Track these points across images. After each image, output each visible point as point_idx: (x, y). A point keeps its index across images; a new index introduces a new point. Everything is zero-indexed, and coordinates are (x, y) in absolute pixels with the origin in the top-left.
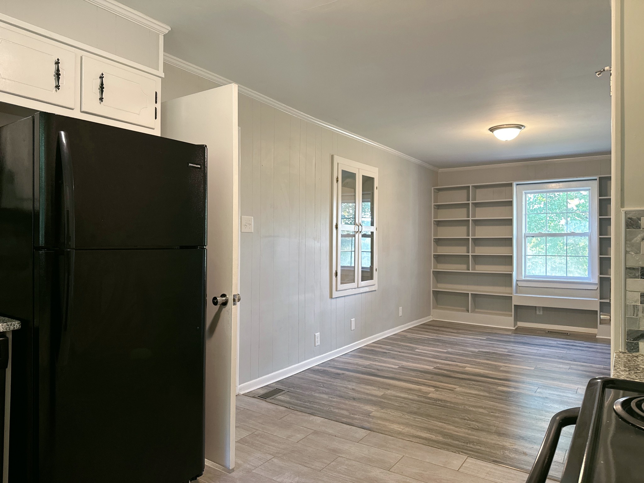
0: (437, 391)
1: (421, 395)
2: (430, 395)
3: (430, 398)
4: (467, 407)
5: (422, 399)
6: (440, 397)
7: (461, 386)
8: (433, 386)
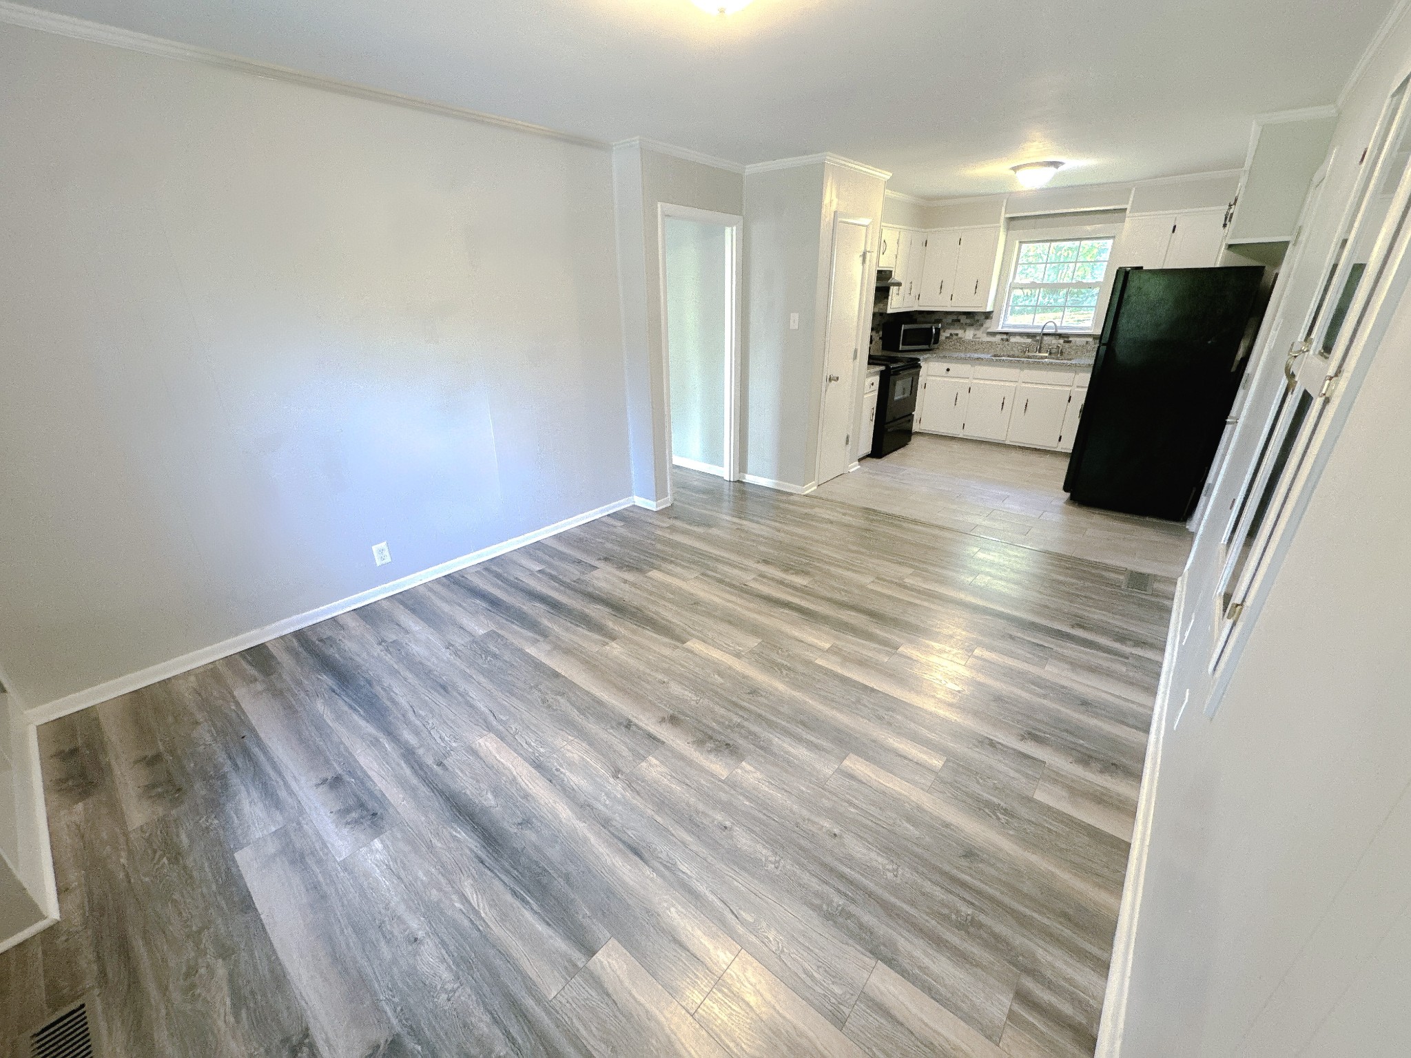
0: (901, 578)
1: (923, 573)
2: (910, 571)
3: (911, 566)
4: (868, 552)
5: (922, 566)
6: (897, 567)
7: (861, 587)
8: (905, 587)
